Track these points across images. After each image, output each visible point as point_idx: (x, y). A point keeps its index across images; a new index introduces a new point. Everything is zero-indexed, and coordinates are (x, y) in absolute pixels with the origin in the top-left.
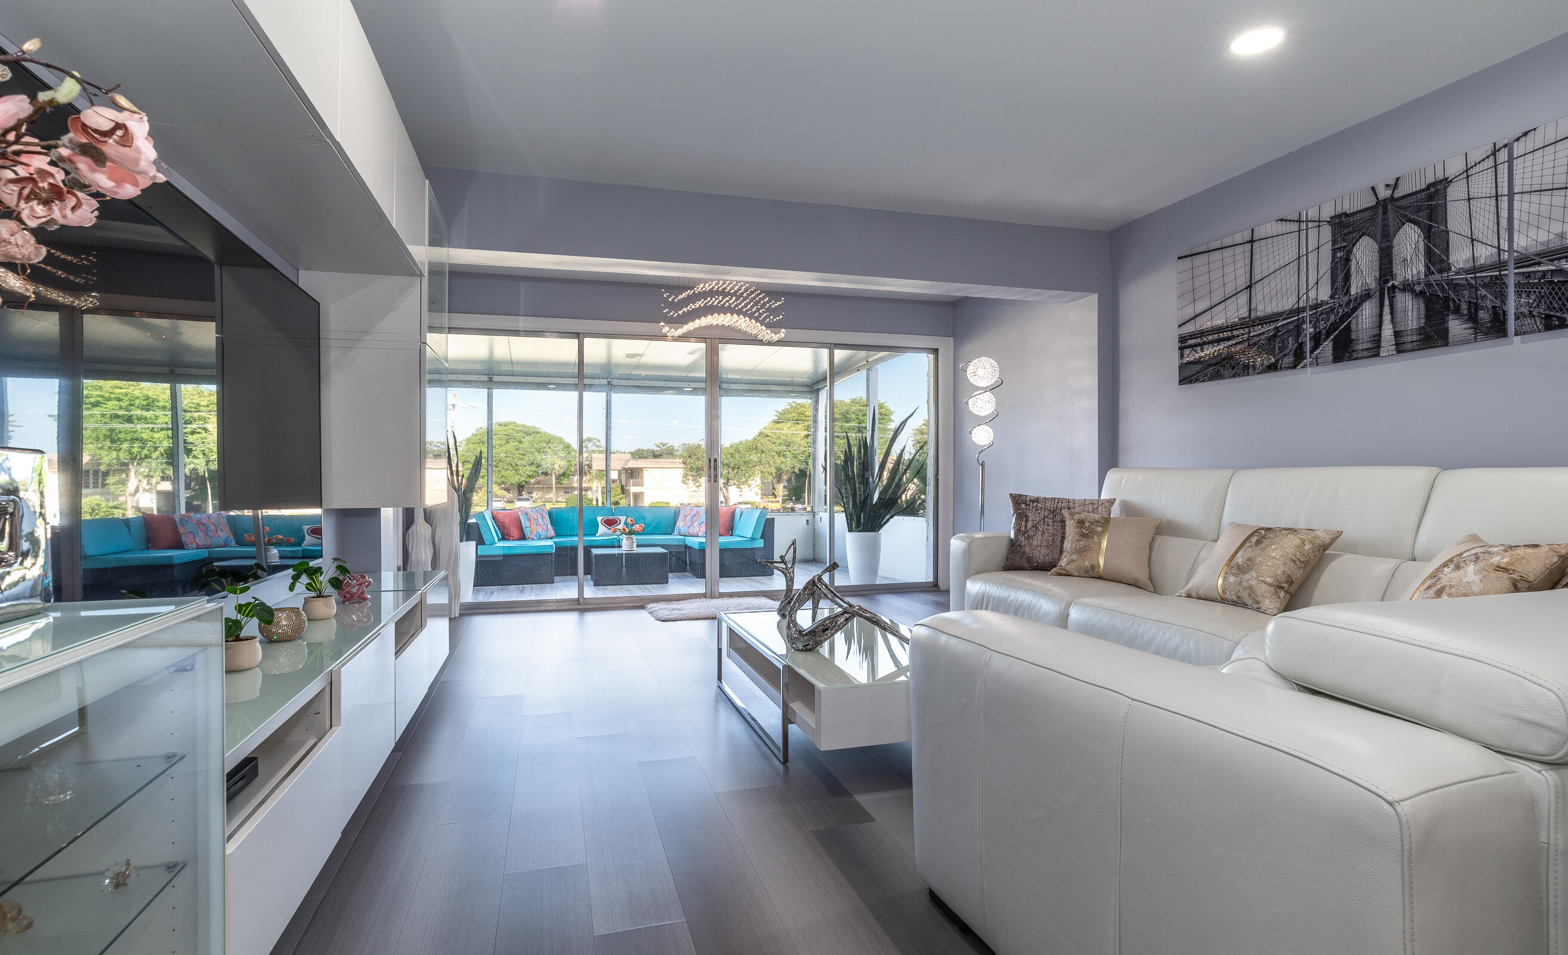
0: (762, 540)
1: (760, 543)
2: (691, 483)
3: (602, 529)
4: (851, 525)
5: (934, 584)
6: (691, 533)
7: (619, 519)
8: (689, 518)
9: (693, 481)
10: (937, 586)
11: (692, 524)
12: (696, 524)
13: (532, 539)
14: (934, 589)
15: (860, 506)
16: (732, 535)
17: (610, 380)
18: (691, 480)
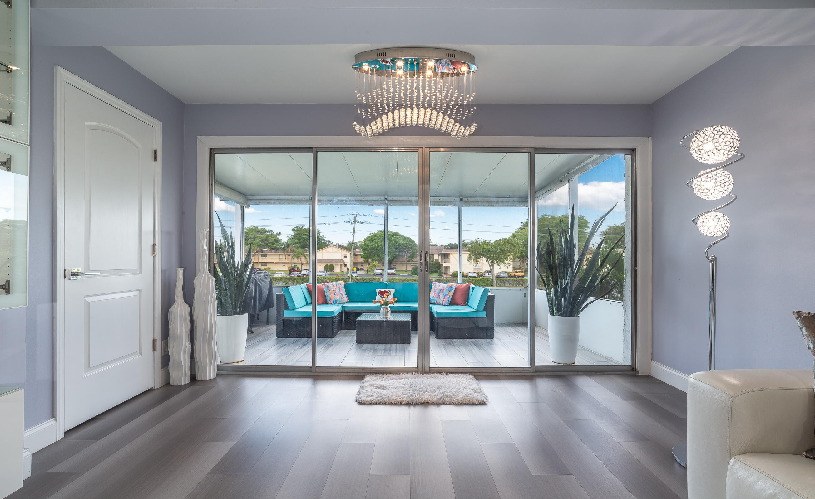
0: (485, 312)
1: (483, 314)
2: (472, 262)
3: (378, 298)
4: (552, 308)
5: (631, 368)
6: (438, 302)
7: (390, 291)
8: (437, 292)
9: (474, 261)
10: (635, 371)
11: (439, 296)
12: (442, 296)
13: (331, 304)
14: (632, 373)
15: (560, 293)
16: (467, 305)
17: (386, 197)
18: (473, 260)
